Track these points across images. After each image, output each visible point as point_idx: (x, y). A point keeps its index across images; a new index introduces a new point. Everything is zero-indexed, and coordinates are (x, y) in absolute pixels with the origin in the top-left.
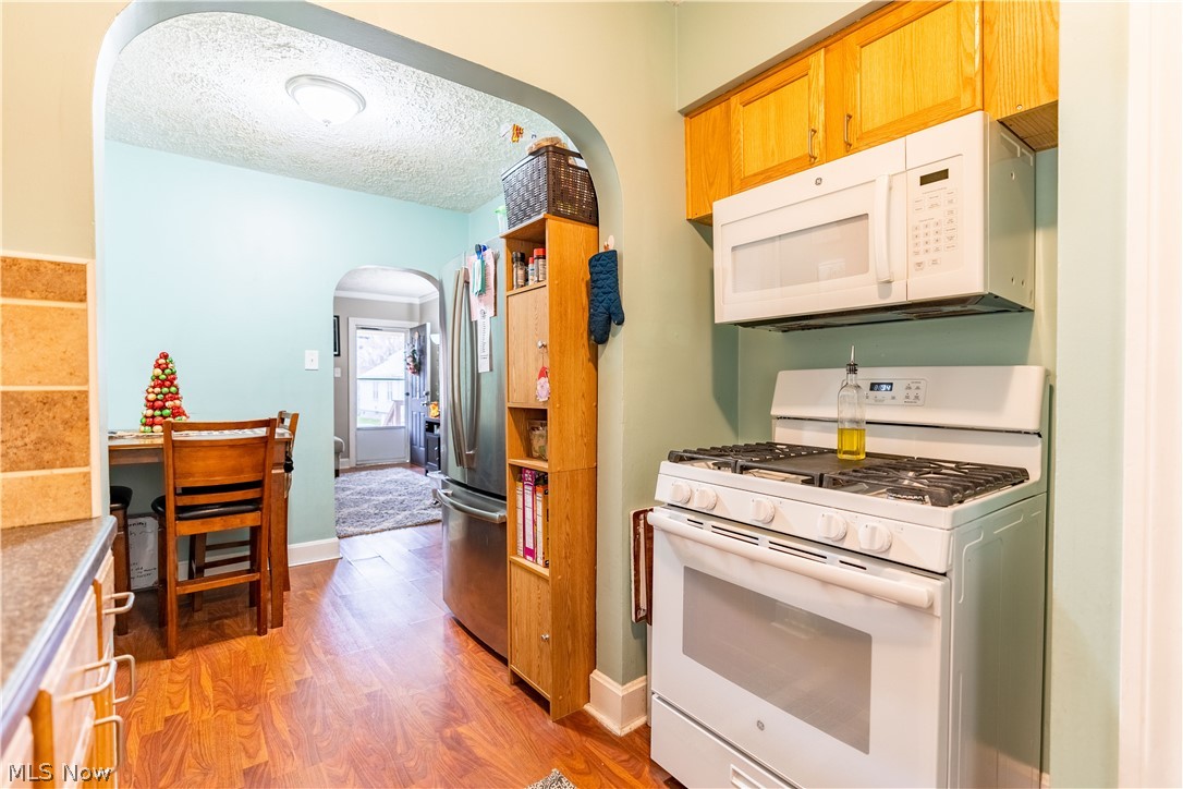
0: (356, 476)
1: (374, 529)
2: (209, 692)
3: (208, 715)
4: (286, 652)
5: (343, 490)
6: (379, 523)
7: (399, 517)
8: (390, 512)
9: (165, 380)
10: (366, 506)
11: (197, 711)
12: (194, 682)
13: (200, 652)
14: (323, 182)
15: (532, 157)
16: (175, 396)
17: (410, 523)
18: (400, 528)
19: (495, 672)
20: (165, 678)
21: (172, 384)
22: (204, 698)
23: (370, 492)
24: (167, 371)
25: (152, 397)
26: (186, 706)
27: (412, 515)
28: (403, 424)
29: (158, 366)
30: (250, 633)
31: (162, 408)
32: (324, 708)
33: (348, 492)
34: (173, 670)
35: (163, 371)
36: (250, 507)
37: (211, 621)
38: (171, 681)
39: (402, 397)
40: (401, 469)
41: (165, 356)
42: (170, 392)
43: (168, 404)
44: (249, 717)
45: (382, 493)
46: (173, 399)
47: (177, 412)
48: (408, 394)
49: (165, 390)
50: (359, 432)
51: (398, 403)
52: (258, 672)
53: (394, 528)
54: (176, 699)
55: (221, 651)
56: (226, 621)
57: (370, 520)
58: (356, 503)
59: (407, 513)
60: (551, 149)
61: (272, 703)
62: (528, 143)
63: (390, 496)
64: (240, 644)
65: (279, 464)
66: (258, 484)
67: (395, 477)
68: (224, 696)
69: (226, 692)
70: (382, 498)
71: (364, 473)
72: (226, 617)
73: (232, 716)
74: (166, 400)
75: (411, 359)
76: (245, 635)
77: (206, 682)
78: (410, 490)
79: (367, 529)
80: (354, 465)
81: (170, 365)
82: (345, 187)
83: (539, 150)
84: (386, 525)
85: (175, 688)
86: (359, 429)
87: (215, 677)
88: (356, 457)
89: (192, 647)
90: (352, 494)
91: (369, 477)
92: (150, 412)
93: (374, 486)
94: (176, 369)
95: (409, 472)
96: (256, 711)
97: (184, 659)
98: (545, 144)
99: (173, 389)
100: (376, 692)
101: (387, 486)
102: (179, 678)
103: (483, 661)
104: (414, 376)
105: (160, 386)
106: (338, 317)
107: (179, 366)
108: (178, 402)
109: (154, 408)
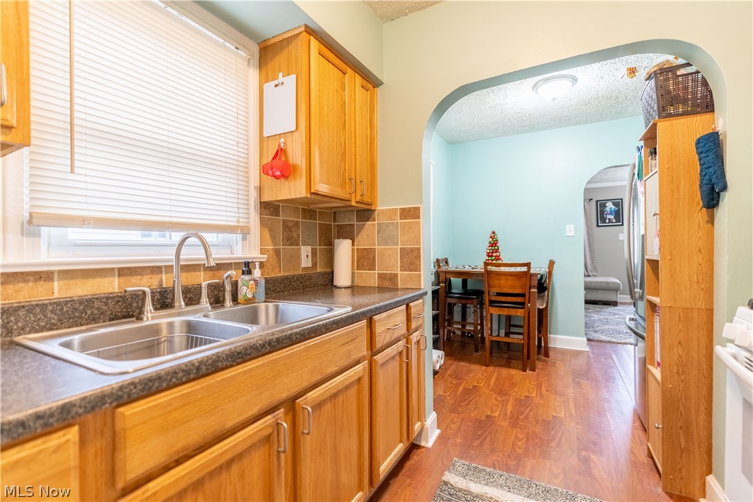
1: (619, 341)
2: (492, 384)
3: (487, 391)
4: (530, 382)
5: (615, 314)
9: (494, 244)
11: (484, 388)
12: (489, 378)
13: (497, 369)
14: (576, 124)
15: (648, 81)
16: (497, 251)
19: (642, 444)
20: (481, 372)
21: (496, 246)
22: (489, 385)
24: (494, 239)
25: (488, 251)
26: (482, 385)
29: (491, 237)
30: (520, 369)
31: (492, 256)
32: (530, 411)
34: (485, 371)
35: (492, 239)
36: (520, 306)
37: (508, 359)
38: (482, 374)
41: (494, 233)
44: (500, 399)
46: (496, 252)
47: (498, 258)
49: (493, 248)
52: (513, 385)
54: (480, 381)
55: (505, 372)
56: (514, 361)
60: (659, 72)
61: (511, 399)
62: (642, 74)
64: (513, 372)
65: (534, 286)
66: (523, 295)
68: (496, 388)
69: (497, 386)
72: (514, 359)
73: (494, 396)
74: (493, 253)
76: (518, 369)
77: (493, 380)
81: (495, 237)
82: (591, 122)
83: (650, 76)
85: (482, 377)
87: (497, 380)
89: (496, 366)
90: (619, 318)
92: (487, 258)
94: (499, 239)
96: (504, 398)
97: (490, 369)
98: (654, 70)
99: (496, 248)
100: (559, 417)
102: (485, 374)
103: (638, 436)
105: (492, 246)
106: (622, 199)
107: (499, 237)
108: (498, 254)
109: (489, 256)
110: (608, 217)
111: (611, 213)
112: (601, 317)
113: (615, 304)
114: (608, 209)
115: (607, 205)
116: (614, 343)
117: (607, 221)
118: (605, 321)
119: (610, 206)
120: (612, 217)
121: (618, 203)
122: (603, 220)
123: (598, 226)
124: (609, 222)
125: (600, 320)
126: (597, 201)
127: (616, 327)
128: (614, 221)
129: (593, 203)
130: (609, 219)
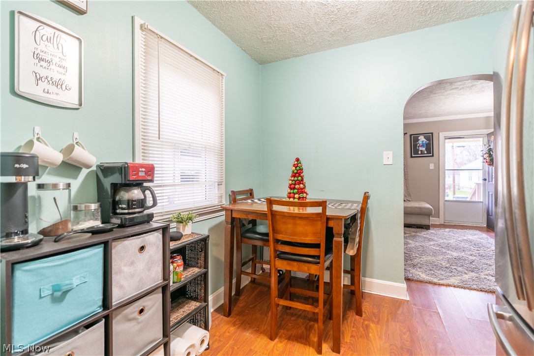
0: (441, 231)
1: (441, 282)
6: (448, 277)
7: (466, 277)
8: (459, 269)
10: (441, 257)
16: (301, 182)
17: (475, 286)
18: (465, 288)
21: (299, 175)
23: (448, 247)
24: (298, 168)
25: (291, 182)
27: (478, 278)
28: (482, 201)
29: (294, 165)
31: (294, 188)
33: (432, 243)
35: (296, 168)
39: (481, 182)
40: (477, 232)
41: (298, 160)
42: (298, 180)
43: (297, 186)
45: (456, 249)
46: (299, 184)
48: (485, 180)
49: (296, 179)
50: (446, 203)
51: (478, 184)
53: (458, 287)
57: (440, 272)
58: (435, 254)
59: (473, 274)
63: (463, 254)
67: (471, 237)
70: (455, 254)
71: (447, 230)
74: (295, 184)
75: (487, 155)
78: (482, 252)
79: (435, 280)
80: (442, 223)
81: (299, 165)
84: (452, 281)
86: (446, 201)
88: (444, 217)
89: (289, 339)
91: (451, 233)
92: (289, 191)
93: (452, 241)
95: (484, 235)
99: (300, 178)
101: (462, 244)
104: (490, 167)
105: (294, 176)
106: (432, 133)
107: (305, 165)
108: (302, 186)
109: (291, 189)
110: (421, 149)
111: (422, 146)
112: (417, 244)
113: (427, 227)
114: (420, 142)
115: (419, 138)
116: (435, 284)
117: (420, 153)
118: (421, 249)
119: (422, 139)
120: (424, 149)
121: (430, 137)
122: (416, 152)
123: (412, 157)
124: (421, 154)
125: (416, 248)
126: (411, 135)
127: (434, 258)
128: (426, 152)
129: (408, 136)
130: (421, 151)
